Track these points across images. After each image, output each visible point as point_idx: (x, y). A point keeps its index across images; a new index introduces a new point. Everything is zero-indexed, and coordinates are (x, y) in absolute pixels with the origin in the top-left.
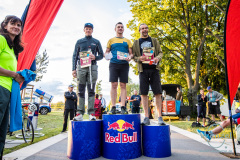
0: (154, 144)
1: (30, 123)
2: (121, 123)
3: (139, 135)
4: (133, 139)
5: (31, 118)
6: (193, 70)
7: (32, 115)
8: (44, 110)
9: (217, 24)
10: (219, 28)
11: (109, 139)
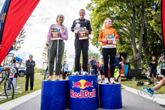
0: (108, 99)
1: (11, 83)
2: (83, 82)
4: (92, 95)
5: (12, 79)
6: (138, 42)
7: (13, 77)
8: (22, 74)
9: (155, 7)
10: (156, 10)
11: (74, 95)
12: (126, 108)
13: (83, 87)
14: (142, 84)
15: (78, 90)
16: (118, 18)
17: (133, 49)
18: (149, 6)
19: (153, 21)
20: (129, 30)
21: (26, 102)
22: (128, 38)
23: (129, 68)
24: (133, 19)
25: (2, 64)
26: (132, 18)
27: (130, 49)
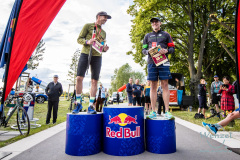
0: (158, 140)
1: (25, 115)
3: (142, 129)
4: (136, 134)
6: (196, 59)
7: (28, 105)
8: (41, 99)
9: (221, 10)
10: (223, 15)
11: (110, 134)
12: (181, 152)
13: (123, 124)
14: (202, 116)
15: (116, 128)
16: (170, 26)
17: (190, 68)
18: (213, 9)
19: (219, 31)
20: (185, 42)
21: (45, 141)
22: (183, 53)
23: (184, 94)
24: (191, 27)
25: (14, 87)
26: (189, 26)
27: (186, 68)
